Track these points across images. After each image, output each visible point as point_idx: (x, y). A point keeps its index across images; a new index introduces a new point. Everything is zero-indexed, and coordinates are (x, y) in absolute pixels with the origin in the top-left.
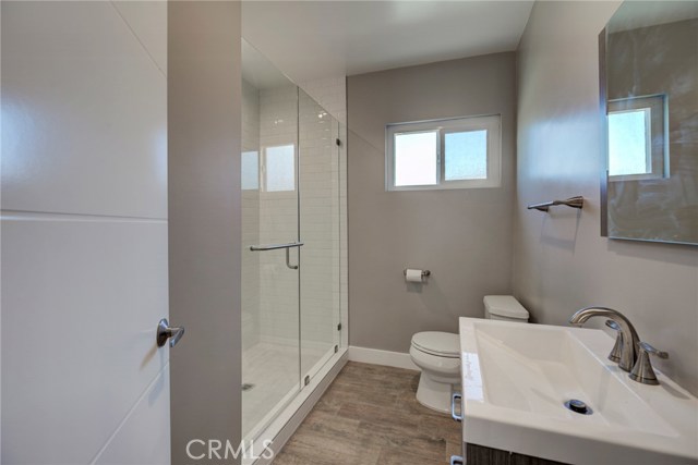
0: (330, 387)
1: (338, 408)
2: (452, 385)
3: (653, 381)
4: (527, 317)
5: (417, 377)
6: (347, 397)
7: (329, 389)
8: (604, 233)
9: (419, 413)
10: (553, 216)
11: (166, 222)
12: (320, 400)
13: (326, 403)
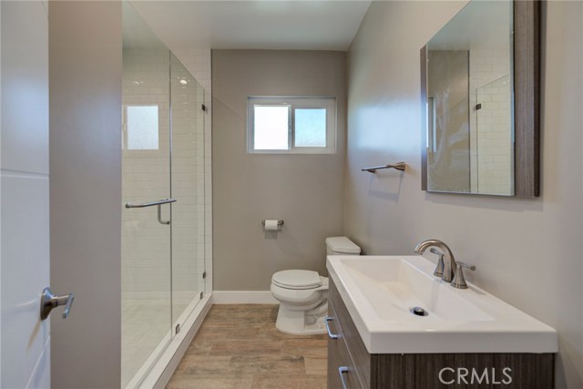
0: (199, 330)
1: (209, 349)
2: (306, 311)
3: (465, 286)
4: (359, 251)
5: (275, 309)
6: (217, 337)
7: (198, 333)
8: (424, 187)
9: (280, 339)
10: (379, 176)
11: (47, 178)
12: (191, 345)
13: (197, 346)
